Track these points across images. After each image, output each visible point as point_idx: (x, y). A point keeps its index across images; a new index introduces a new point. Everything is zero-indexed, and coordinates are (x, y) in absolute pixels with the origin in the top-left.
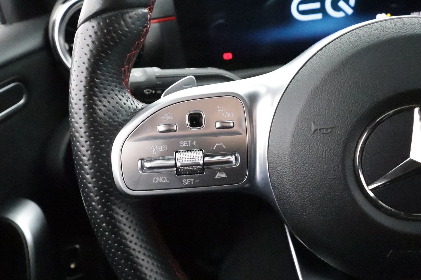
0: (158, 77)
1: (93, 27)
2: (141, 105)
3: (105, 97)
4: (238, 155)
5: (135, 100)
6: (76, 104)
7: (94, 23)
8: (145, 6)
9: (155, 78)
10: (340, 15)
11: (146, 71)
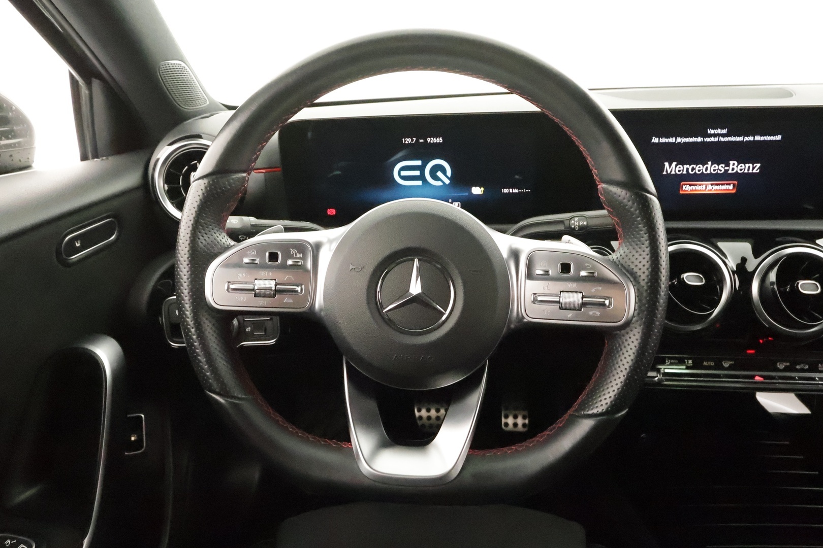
0: (252, 226)
1: (205, 184)
2: (233, 243)
3: (206, 234)
4: (303, 287)
5: (229, 239)
6: (183, 243)
7: (205, 181)
8: (244, 172)
9: (250, 225)
10: (439, 183)
11: (242, 219)
